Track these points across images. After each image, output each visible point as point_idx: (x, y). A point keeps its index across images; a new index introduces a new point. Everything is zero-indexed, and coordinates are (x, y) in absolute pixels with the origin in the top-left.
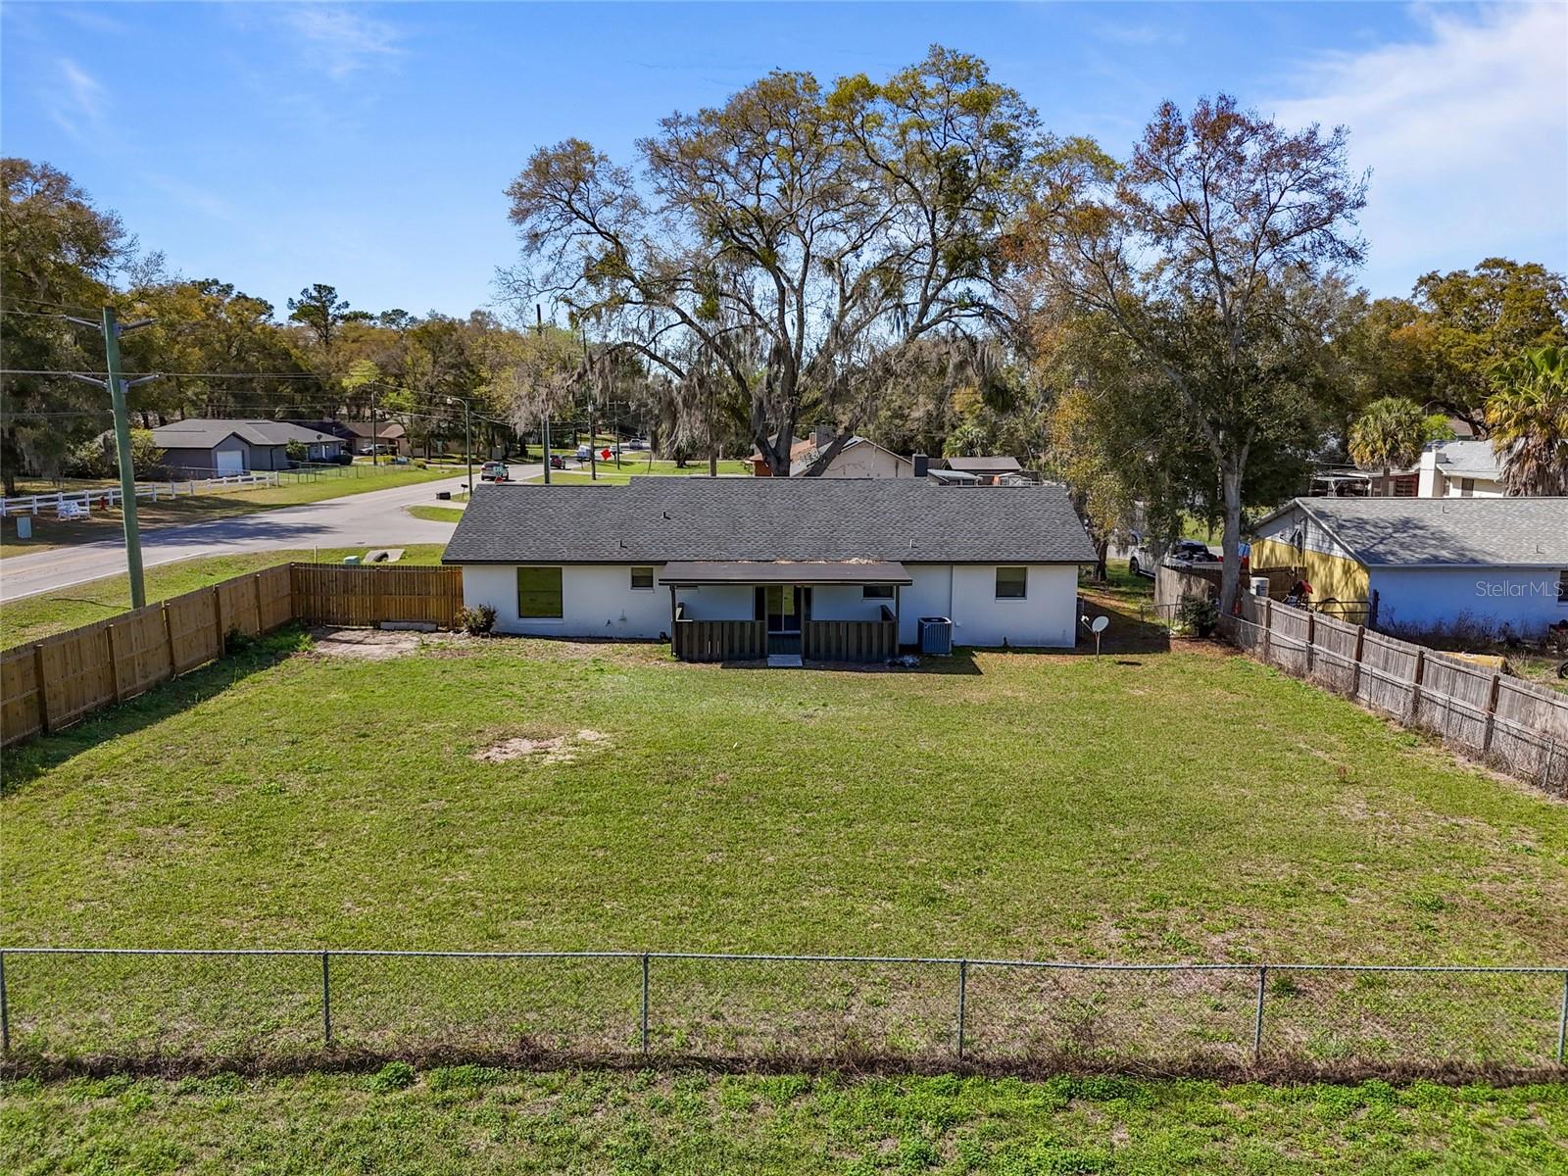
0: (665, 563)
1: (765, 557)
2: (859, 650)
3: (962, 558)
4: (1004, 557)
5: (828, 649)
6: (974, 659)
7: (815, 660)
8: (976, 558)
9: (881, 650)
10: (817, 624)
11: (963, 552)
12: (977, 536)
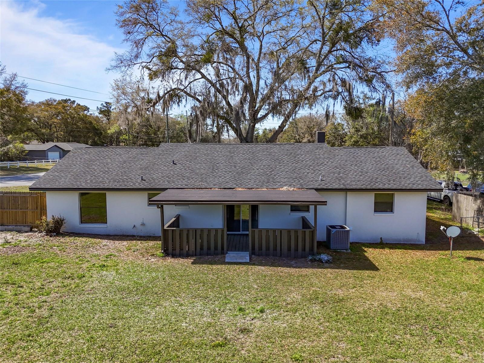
0: (164, 189)
1: (229, 186)
2: (289, 249)
3: (354, 187)
4: (381, 186)
5: (268, 249)
6: (366, 254)
7: (259, 255)
8: (363, 187)
9: (304, 249)
10: (261, 231)
11: (354, 183)
12: (360, 174)
